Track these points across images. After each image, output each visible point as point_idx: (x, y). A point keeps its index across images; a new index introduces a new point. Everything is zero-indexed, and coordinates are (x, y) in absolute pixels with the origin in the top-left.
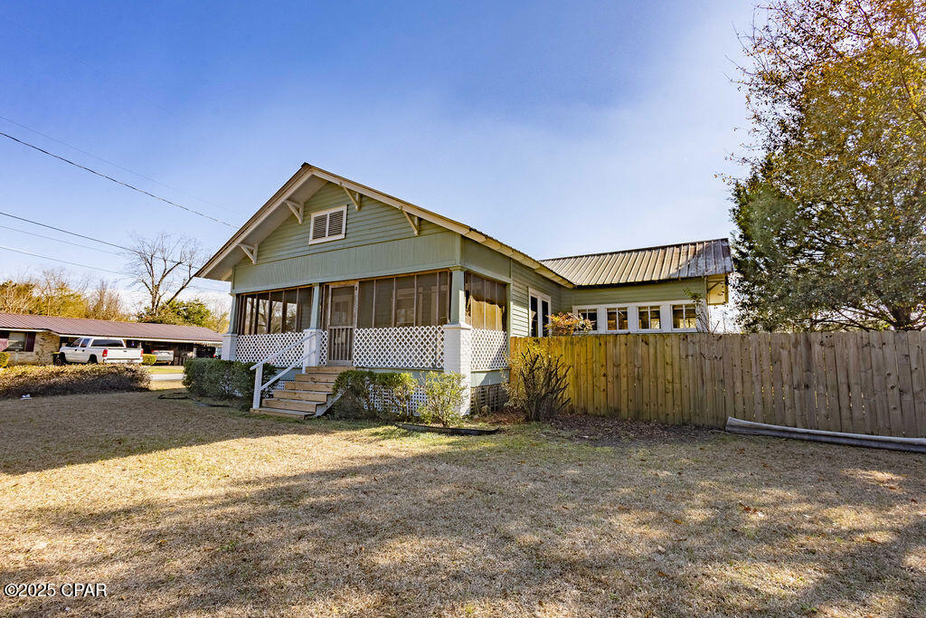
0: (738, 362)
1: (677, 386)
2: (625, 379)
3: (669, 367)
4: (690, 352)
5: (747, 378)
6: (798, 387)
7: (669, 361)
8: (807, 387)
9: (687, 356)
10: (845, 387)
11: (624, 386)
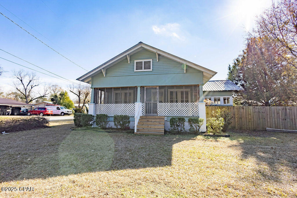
0: (268, 113)
1: (252, 120)
2: (237, 118)
3: (250, 115)
4: (256, 111)
5: (271, 118)
6: (283, 120)
7: (250, 113)
8: (285, 120)
9: (255, 112)
10: (294, 119)
11: (236, 121)
